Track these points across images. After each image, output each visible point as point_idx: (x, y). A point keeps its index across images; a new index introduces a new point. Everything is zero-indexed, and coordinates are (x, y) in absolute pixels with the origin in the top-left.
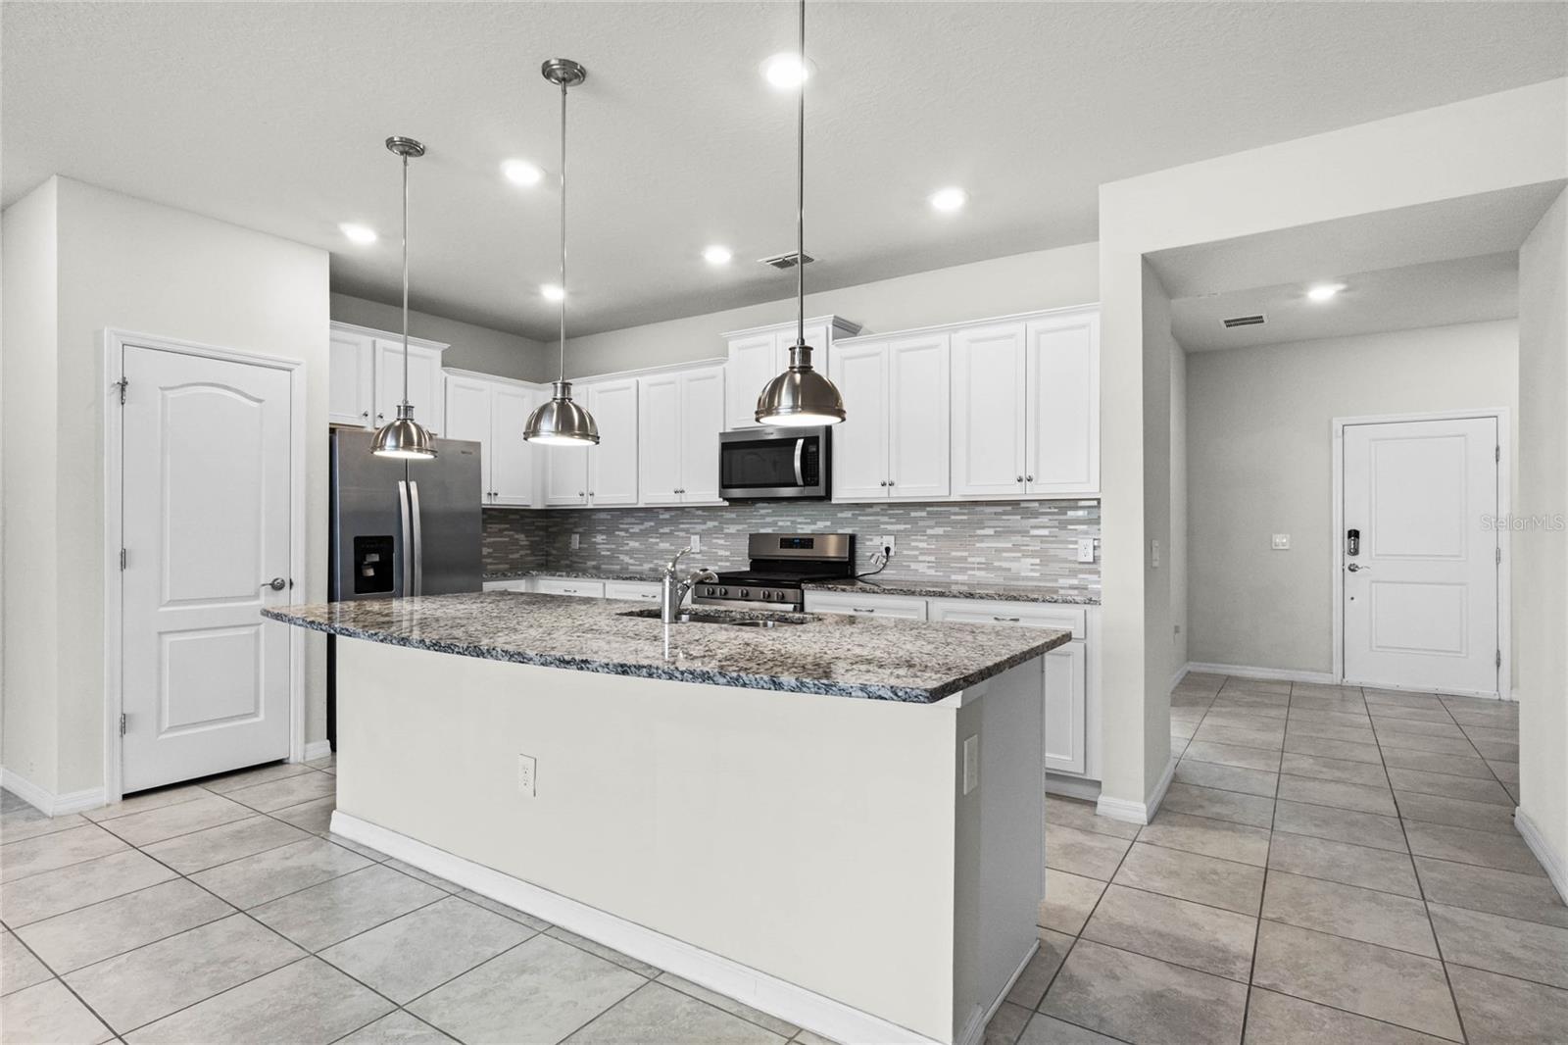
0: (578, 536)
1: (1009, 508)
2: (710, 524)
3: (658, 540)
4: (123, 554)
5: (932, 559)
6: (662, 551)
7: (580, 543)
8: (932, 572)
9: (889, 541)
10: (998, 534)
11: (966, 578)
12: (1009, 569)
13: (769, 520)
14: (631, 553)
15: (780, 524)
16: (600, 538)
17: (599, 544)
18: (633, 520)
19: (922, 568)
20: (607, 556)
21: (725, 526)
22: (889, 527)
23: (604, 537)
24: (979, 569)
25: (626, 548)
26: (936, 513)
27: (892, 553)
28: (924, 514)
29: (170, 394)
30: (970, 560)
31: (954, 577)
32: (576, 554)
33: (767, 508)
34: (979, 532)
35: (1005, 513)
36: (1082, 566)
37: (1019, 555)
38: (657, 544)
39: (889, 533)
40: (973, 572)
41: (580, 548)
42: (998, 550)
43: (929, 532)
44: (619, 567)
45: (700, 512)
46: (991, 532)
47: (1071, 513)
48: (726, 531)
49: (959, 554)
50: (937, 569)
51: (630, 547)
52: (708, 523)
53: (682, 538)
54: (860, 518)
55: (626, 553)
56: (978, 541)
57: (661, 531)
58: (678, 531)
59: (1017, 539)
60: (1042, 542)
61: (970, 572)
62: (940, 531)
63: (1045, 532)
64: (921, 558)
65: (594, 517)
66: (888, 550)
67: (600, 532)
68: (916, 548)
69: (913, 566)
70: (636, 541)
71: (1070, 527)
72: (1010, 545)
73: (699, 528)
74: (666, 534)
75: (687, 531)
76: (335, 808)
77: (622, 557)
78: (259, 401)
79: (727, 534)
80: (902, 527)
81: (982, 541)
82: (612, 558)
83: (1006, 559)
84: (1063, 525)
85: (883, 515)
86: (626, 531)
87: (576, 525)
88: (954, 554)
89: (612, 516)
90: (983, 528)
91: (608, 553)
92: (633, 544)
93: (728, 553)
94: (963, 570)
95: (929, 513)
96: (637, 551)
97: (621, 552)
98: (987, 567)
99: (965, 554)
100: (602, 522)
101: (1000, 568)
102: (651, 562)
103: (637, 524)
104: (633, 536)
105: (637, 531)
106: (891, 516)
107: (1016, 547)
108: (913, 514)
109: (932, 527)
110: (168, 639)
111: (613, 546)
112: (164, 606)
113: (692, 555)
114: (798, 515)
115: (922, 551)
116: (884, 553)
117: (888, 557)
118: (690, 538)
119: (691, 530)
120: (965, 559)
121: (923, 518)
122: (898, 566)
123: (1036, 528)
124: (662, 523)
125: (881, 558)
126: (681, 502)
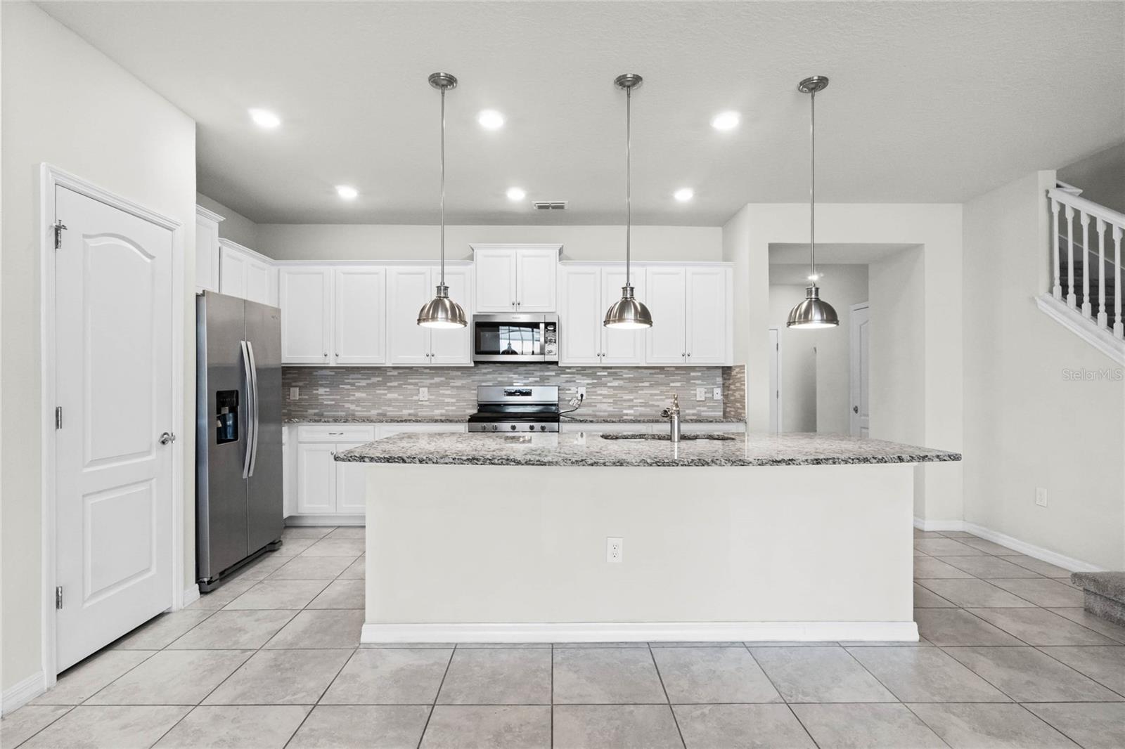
0: (297, 390)
1: (658, 371)
2: (437, 380)
3: (386, 392)
4: (58, 412)
5: (611, 400)
6: (390, 400)
7: (300, 395)
8: (611, 409)
9: (582, 390)
10: (651, 386)
12: (658, 406)
13: (489, 376)
14: (358, 402)
15: (499, 379)
16: (321, 391)
17: (322, 395)
18: (360, 376)
19: (604, 407)
20: (331, 405)
21: (451, 381)
22: (582, 382)
23: (328, 390)
24: (641, 406)
25: (352, 398)
26: (614, 373)
27: (584, 398)
28: (606, 374)
29: (92, 243)
30: (635, 401)
31: (625, 412)
32: (295, 403)
33: (489, 368)
34: (640, 384)
35: (655, 374)
36: (699, 403)
37: (664, 397)
38: (385, 395)
39: (582, 385)
40: (637, 408)
41: (300, 399)
42: (652, 395)
43: (609, 384)
44: (344, 413)
45: (428, 371)
46: (647, 384)
47: (692, 374)
48: (452, 384)
49: (628, 398)
50: (614, 407)
51: (357, 397)
52: (435, 379)
53: (411, 389)
54: (562, 375)
55: (352, 402)
56: (639, 390)
57: (389, 384)
58: (405, 385)
59: (664, 388)
60: (677, 390)
61: (635, 408)
62: (616, 383)
63: (678, 384)
64: (604, 400)
65: (315, 373)
66: (582, 396)
67: (322, 386)
68: (600, 395)
69: (598, 405)
70: (362, 392)
71: (692, 381)
72: (658, 392)
73: (428, 382)
74: (395, 387)
75: (416, 384)
76: (364, 621)
77: (347, 405)
78: (151, 257)
79: (453, 387)
80: (591, 382)
81: (642, 390)
82: (336, 406)
83: (657, 400)
84: (688, 381)
85: (577, 374)
86: (353, 385)
87: (295, 380)
88: (625, 397)
89: (336, 373)
90: (643, 382)
91: (333, 403)
92: (358, 395)
93: (454, 400)
94: (631, 407)
95: (609, 373)
96: (364, 400)
97: (348, 402)
98: (645, 405)
99: (632, 398)
100: (325, 377)
101: (653, 406)
102: (379, 409)
103: (365, 379)
104: (359, 388)
105: (364, 384)
106: (583, 374)
107: (662, 393)
108: (599, 374)
109: (611, 382)
110: (90, 501)
111: (338, 397)
112: (87, 466)
113: (420, 403)
114: (514, 374)
115: (605, 396)
116: (580, 398)
117: (582, 401)
118: (419, 390)
119: (419, 384)
120: (632, 400)
121: (605, 376)
122: (590, 405)
123: (673, 382)
124: (390, 379)
125: (577, 401)
126: (431, 364)
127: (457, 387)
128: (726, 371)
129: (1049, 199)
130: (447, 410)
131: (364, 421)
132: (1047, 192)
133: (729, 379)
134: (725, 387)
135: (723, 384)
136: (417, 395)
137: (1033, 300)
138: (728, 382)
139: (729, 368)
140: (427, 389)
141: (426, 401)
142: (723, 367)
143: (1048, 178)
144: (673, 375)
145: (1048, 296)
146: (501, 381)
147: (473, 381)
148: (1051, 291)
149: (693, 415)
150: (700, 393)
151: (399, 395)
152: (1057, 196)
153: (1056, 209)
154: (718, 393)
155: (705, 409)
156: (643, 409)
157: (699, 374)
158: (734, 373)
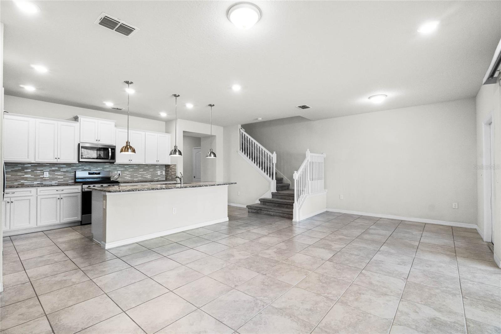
1: (146, 166)
3: (24, 174)
5: (130, 176)
6: (27, 178)
8: (130, 179)
9: (119, 172)
10: (143, 171)
11: (137, 179)
15: (85, 168)
19: (127, 178)
21: (61, 169)
22: (119, 169)
26: (131, 166)
27: (120, 175)
28: (128, 166)
30: (138, 176)
31: (134, 179)
34: (140, 170)
37: (148, 174)
39: (119, 171)
43: (129, 170)
47: (156, 167)
49: (136, 175)
50: (131, 178)
52: (53, 168)
53: (39, 173)
54: (111, 167)
57: (25, 171)
58: (35, 171)
59: (148, 171)
60: (152, 172)
62: (132, 170)
63: (152, 170)
64: (127, 176)
66: (119, 174)
68: (126, 174)
69: (125, 178)
70: (8, 175)
72: (146, 173)
73: (48, 169)
74: (29, 172)
75: (42, 170)
79: (62, 172)
80: (122, 169)
81: (140, 172)
83: (145, 175)
84: (155, 169)
85: (117, 166)
88: (135, 175)
93: (62, 177)
94: (137, 178)
96: (9, 178)
103: (10, 168)
105: (10, 171)
106: (120, 167)
108: (125, 166)
109: (129, 169)
113: (44, 178)
114: (92, 166)
115: (128, 174)
116: (118, 175)
117: (119, 176)
118: (44, 173)
119: (44, 170)
120: (137, 175)
121: (128, 167)
122: (122, 178)
123: (150, 169)
124: (27, 168)
125: (117, 176)
126: (57, 162)
127: (64, 172)
128: (167, 166)
129: (240, 131)
130: (58, 181)
131: (28, 187)
132: (240, 129)
133: (169, 168)
134: (166, 171)
135: (166, 170)
136: (42, 175)
137: (237, 152)
138: (168, 169)
139: (169, 165)
140: (48, 172)
141: (48, 178)
142: (165, 165)
143: (240, 126)
144: (151, 167)
145: (240, 151)
146: (86, 169)
147: (72, 169)
148: (240, 150)
149: (157, 179)
150: (159, 173)
151: (32, 175)
152: (241, 130)
153: (241, 133)
154: (164, 173)
155: (160, 178)
156: (140, 178)
157: (158, 167)
158: (171, 167)
